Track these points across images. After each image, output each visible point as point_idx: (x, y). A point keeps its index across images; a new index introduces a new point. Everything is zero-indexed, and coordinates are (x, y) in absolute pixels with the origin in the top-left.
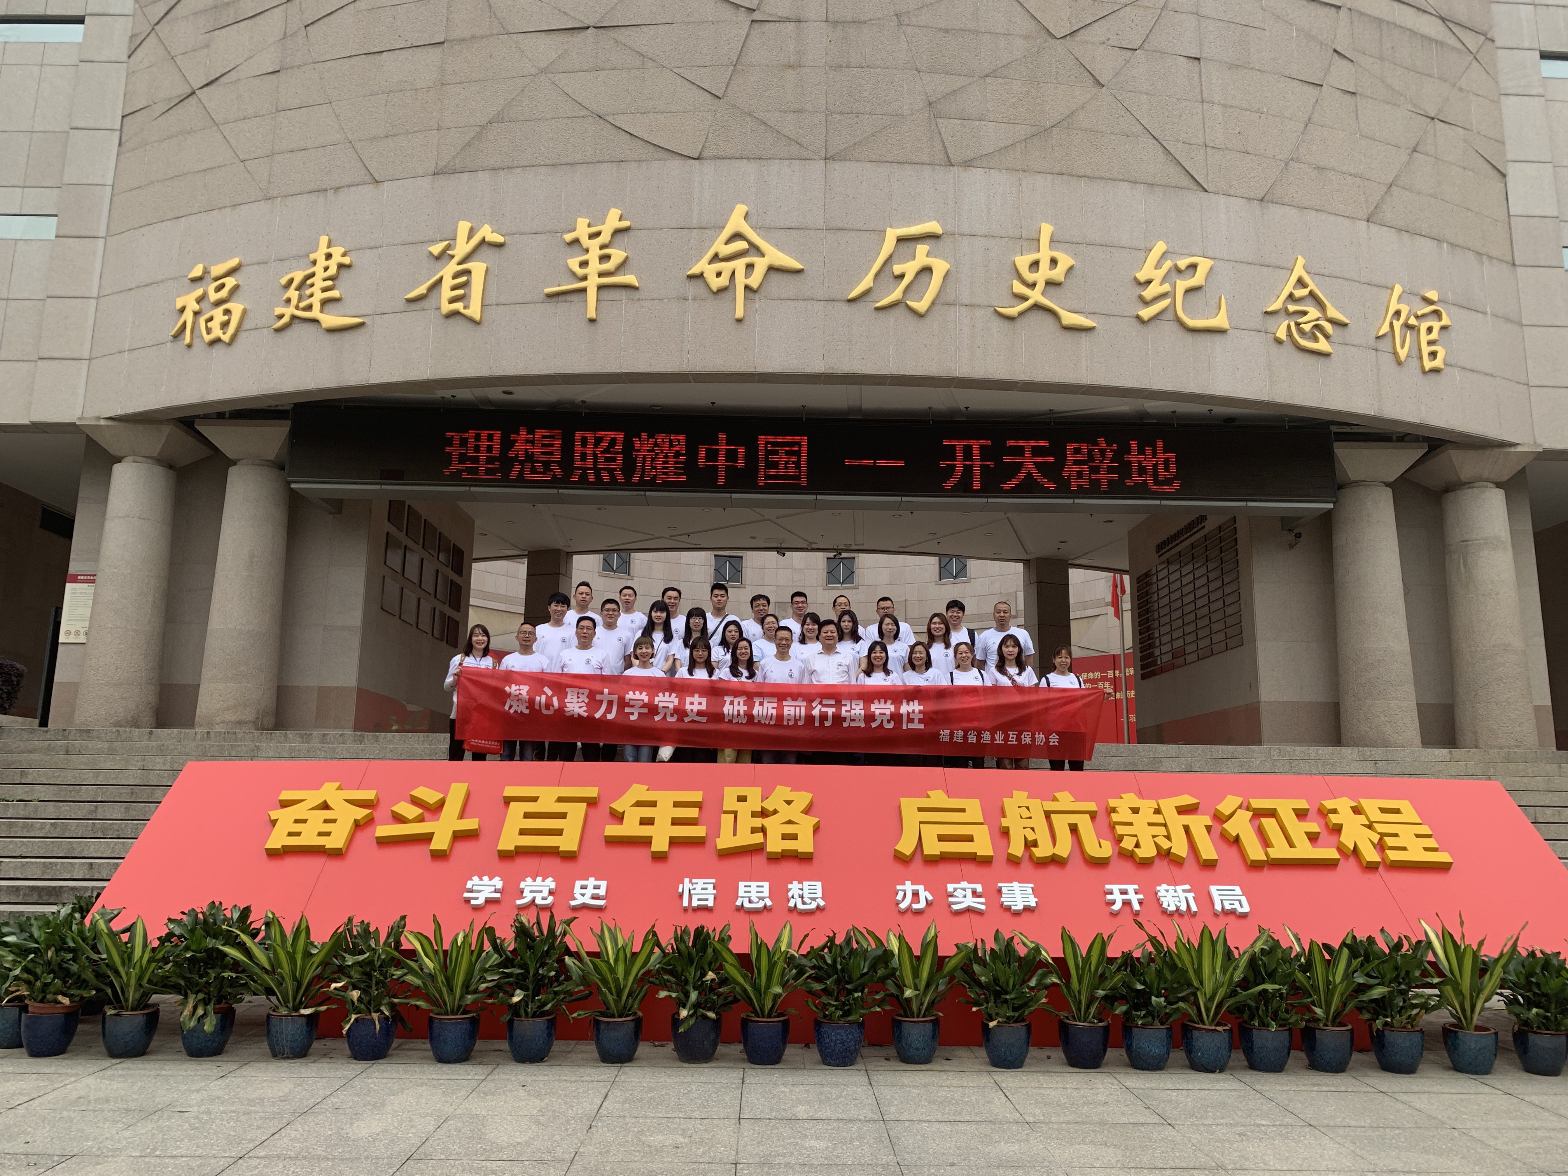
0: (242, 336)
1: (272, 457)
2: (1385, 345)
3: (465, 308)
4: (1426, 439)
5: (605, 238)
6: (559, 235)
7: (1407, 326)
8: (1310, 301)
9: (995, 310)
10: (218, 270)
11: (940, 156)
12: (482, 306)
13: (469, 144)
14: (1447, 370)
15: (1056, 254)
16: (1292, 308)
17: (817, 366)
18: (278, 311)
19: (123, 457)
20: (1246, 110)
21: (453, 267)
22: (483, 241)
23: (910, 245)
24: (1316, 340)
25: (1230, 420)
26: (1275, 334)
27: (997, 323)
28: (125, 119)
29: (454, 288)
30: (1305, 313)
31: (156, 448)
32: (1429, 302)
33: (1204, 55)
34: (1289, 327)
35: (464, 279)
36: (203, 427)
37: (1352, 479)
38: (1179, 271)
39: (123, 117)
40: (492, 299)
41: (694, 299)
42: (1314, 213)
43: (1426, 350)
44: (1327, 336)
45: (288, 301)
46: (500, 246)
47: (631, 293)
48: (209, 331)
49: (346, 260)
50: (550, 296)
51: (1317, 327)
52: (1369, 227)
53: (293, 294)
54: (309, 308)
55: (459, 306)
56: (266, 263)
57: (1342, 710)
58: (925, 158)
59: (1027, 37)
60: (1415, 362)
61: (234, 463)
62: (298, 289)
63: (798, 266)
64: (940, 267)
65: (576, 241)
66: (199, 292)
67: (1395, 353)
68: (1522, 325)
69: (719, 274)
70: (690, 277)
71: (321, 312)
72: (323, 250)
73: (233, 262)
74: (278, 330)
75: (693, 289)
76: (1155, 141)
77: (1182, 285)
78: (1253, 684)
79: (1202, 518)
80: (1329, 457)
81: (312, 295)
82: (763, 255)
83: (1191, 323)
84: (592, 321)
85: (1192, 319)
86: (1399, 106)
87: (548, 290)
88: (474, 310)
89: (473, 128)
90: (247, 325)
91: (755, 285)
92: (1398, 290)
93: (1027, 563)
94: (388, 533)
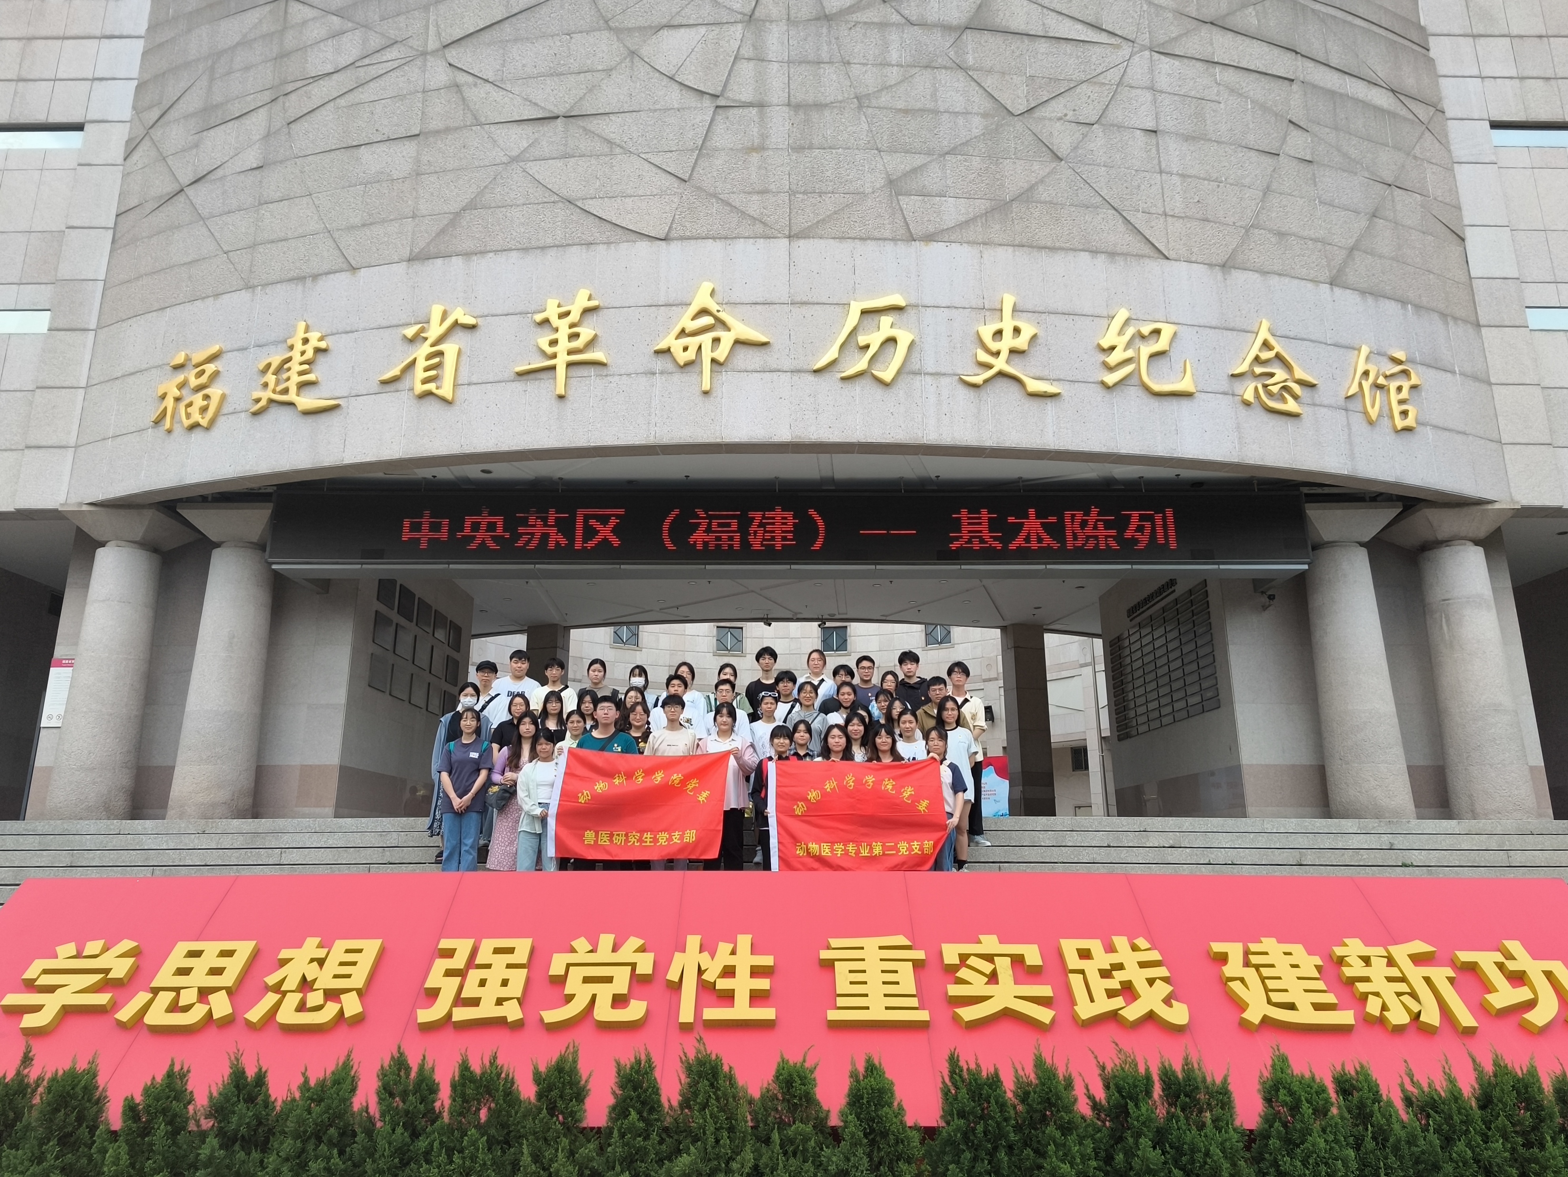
0: (221, 420)
1: (255, 538)
2: (1355, 405)
3: (437, 388)
4: (1401, 498)
5: (574, 317)
6: (529, 315)
7: (1378, 387)
8: (1277, 363)
9: (961, 379)
10: (198, 357)
11: (903, 231)
12: (454, 386)
13: (443, 231)
14: (1420, 429)
15: (1020, 324)
16: (1258, 370)
17: (783, 435)
18: (256, 395)
19: (107, 542)
20: (1204, 179)
21: (426, 349)
22: (456, 324)
23: (875, 317)
24: (1284, 400)
25: (1197, 484)
26: (1242, 396)
27: (963, 393)
28: (119, 218)
29: (427, 369)
30: (1272, 375)
31: (139, 532)
32: (1396, 361)
33: (1161, 128)
34: (1256, 389)
35: (437, 360)
36: (185, 511)
37: (1326, 539)
38: (1143, 337)
39: (117, 216)
40: (463, 379)
41: (662, 373)
42: (1277, 278)
43: (1397, 409)
44: (1296, 397)
45: (266, 385)
46: (473, 327)
47: (599, 369)
48: (188, 416)
49: (323, 345)
50: (521, 374)
51: (1285, 388)
52: (1332, 290)
53: (271, 378)
54: (286, 391)
55: (431, 386)
56: (246, 349)
57: (1328, 774)
58: (887, 234)
59: (985, 115)
60: (1386, 421)
61: (217, 545)
62: (276, 373)
63: (764, 339)
64: (904, 338)
65: (546, 322)
66: (180, 378)
67: (1366, 413)
68: (1490, 384)
69: (685, 349)
70: (657, 352)
71: (298, 395)
72: (301, 334)
73: (215, 349)
74: (255, 414)
75: (660, 364)
76: (1114, 212)
77: (1146, 350)
78: (1233, 746)
79: (1172, 583)
80: (1300, 520)
81: (288, 379)
82: (729, 330)
83: (1156, 387)
84: (561, 397)
85: (1157, 383)
86: (1356, 174)
87: (519, 369)
88: (446, 390)
89: (446, 215)
90: (225, 410)
91: (721, 359)
92: (1365, 350)
93: (1004, 629)
94: (376, 611)
